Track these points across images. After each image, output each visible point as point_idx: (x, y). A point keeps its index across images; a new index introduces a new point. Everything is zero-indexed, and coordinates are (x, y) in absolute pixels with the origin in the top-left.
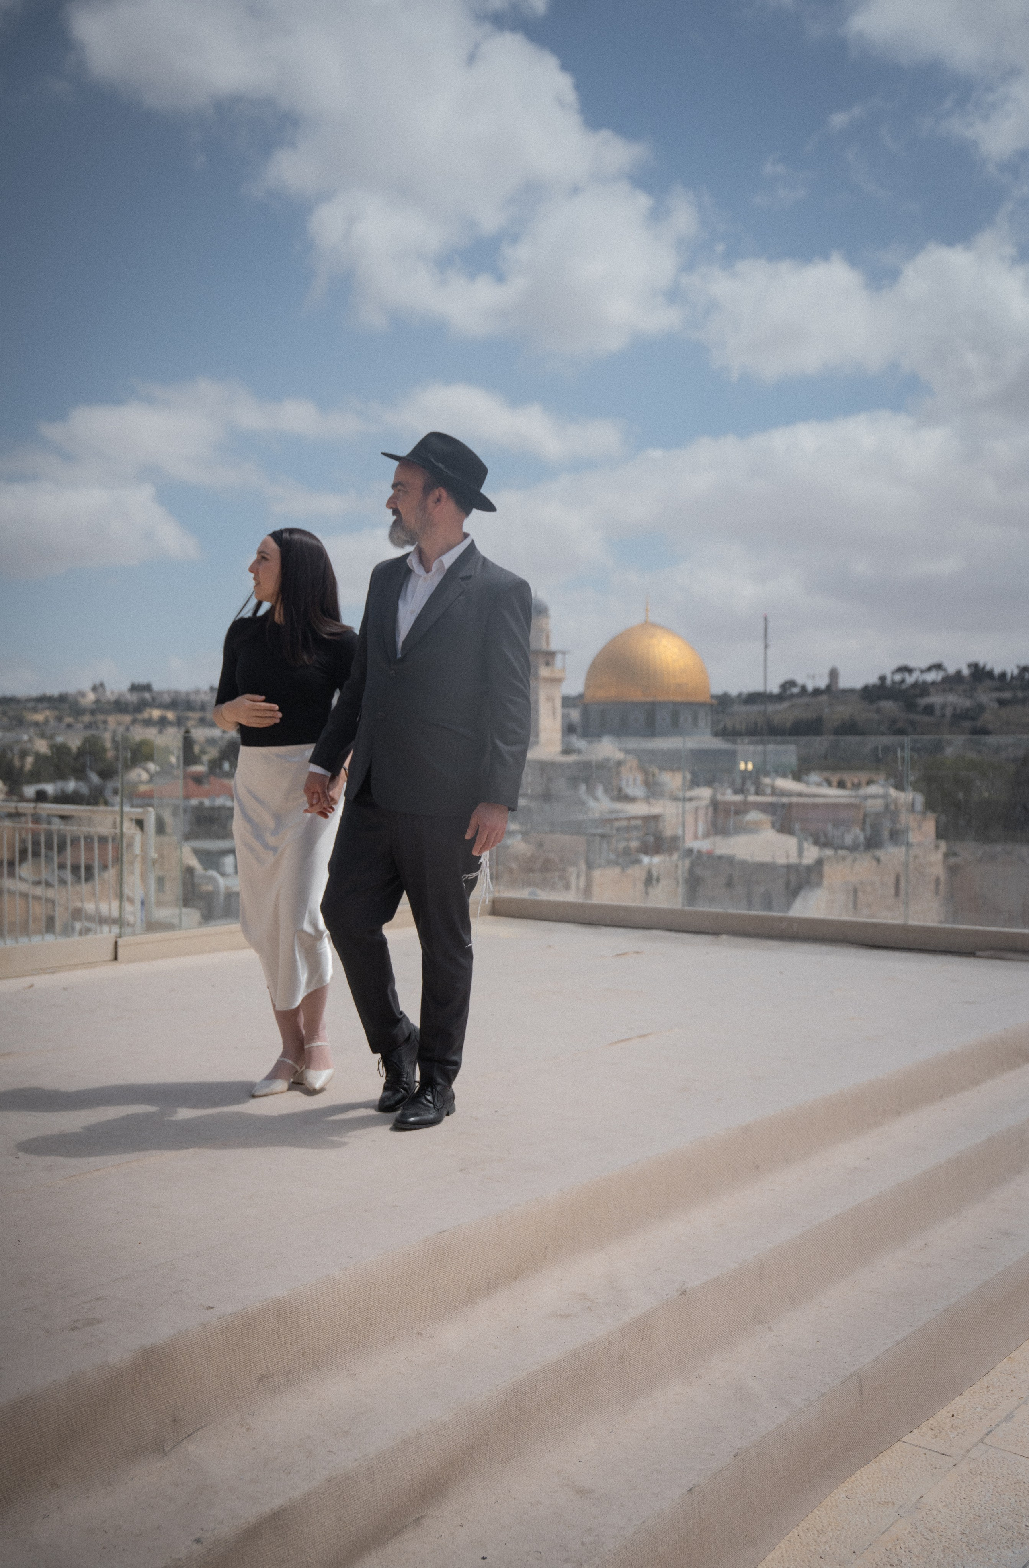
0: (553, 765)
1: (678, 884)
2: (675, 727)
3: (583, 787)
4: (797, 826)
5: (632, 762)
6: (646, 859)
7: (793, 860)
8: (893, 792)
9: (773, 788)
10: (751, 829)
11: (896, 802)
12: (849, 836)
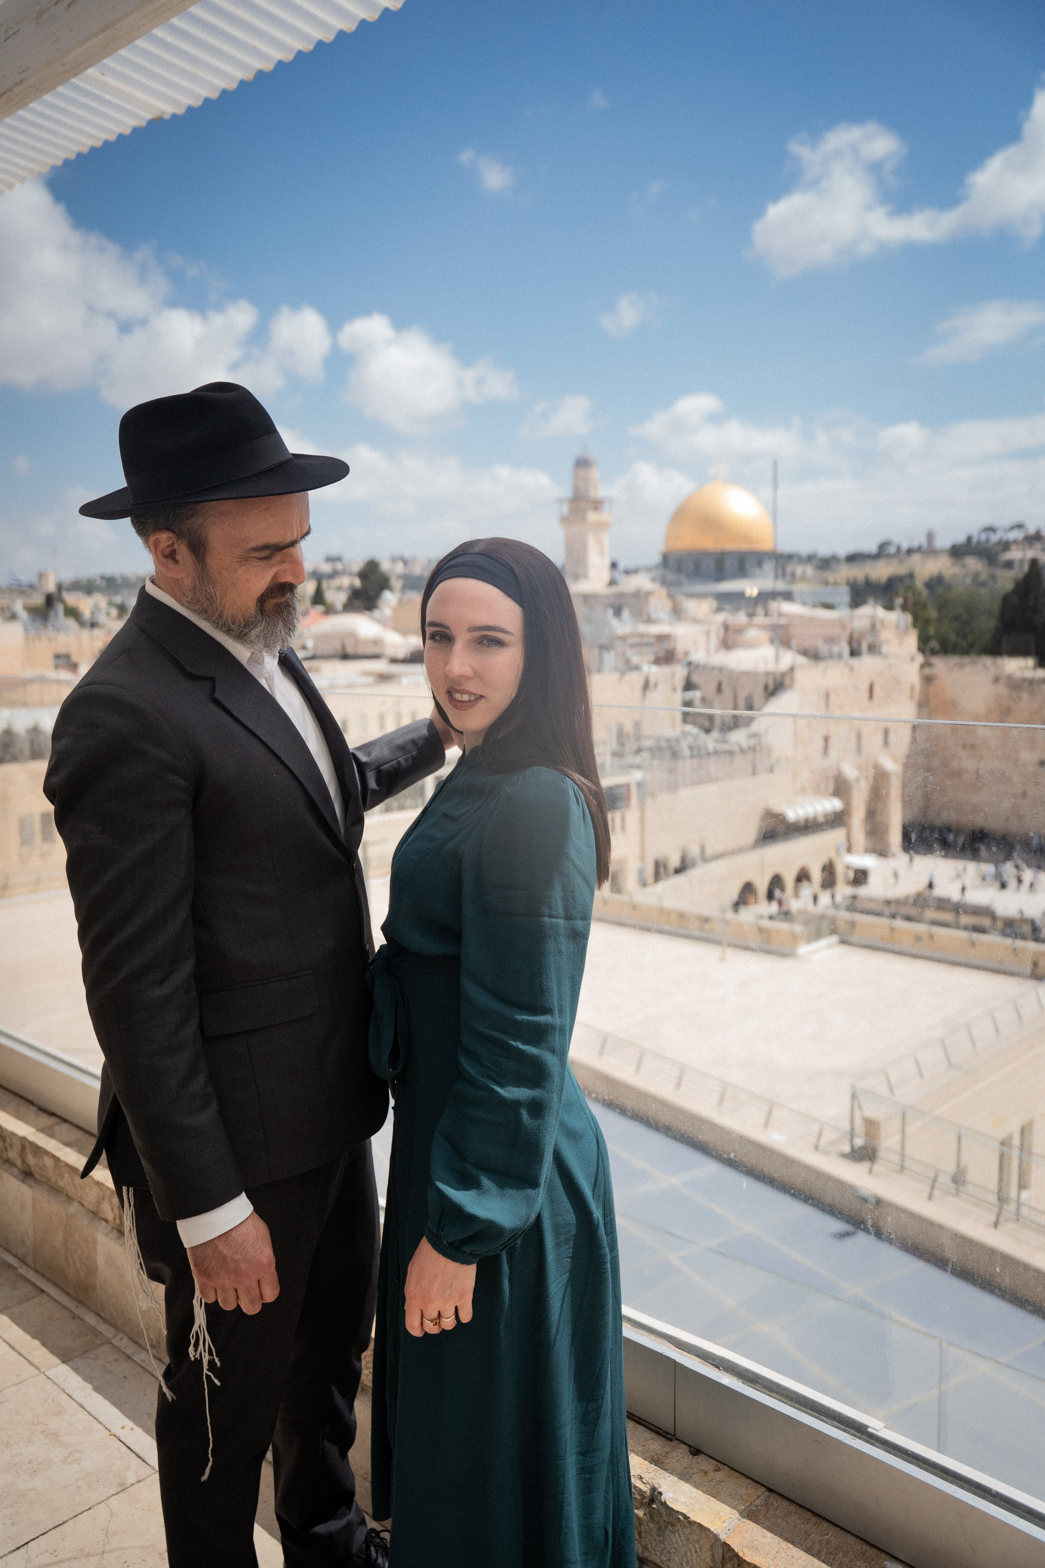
0: (594, 595)
1: (674, 690)
2: (742, 572)
3: (610, 612)
4: (794, 643)
5: (663, 592)
6: (646, 668)
7: (771, 667)
8: (881, 612)
9: (780, 611)
10: (751, 645)
11: (882, 621)
12: (835, 649)
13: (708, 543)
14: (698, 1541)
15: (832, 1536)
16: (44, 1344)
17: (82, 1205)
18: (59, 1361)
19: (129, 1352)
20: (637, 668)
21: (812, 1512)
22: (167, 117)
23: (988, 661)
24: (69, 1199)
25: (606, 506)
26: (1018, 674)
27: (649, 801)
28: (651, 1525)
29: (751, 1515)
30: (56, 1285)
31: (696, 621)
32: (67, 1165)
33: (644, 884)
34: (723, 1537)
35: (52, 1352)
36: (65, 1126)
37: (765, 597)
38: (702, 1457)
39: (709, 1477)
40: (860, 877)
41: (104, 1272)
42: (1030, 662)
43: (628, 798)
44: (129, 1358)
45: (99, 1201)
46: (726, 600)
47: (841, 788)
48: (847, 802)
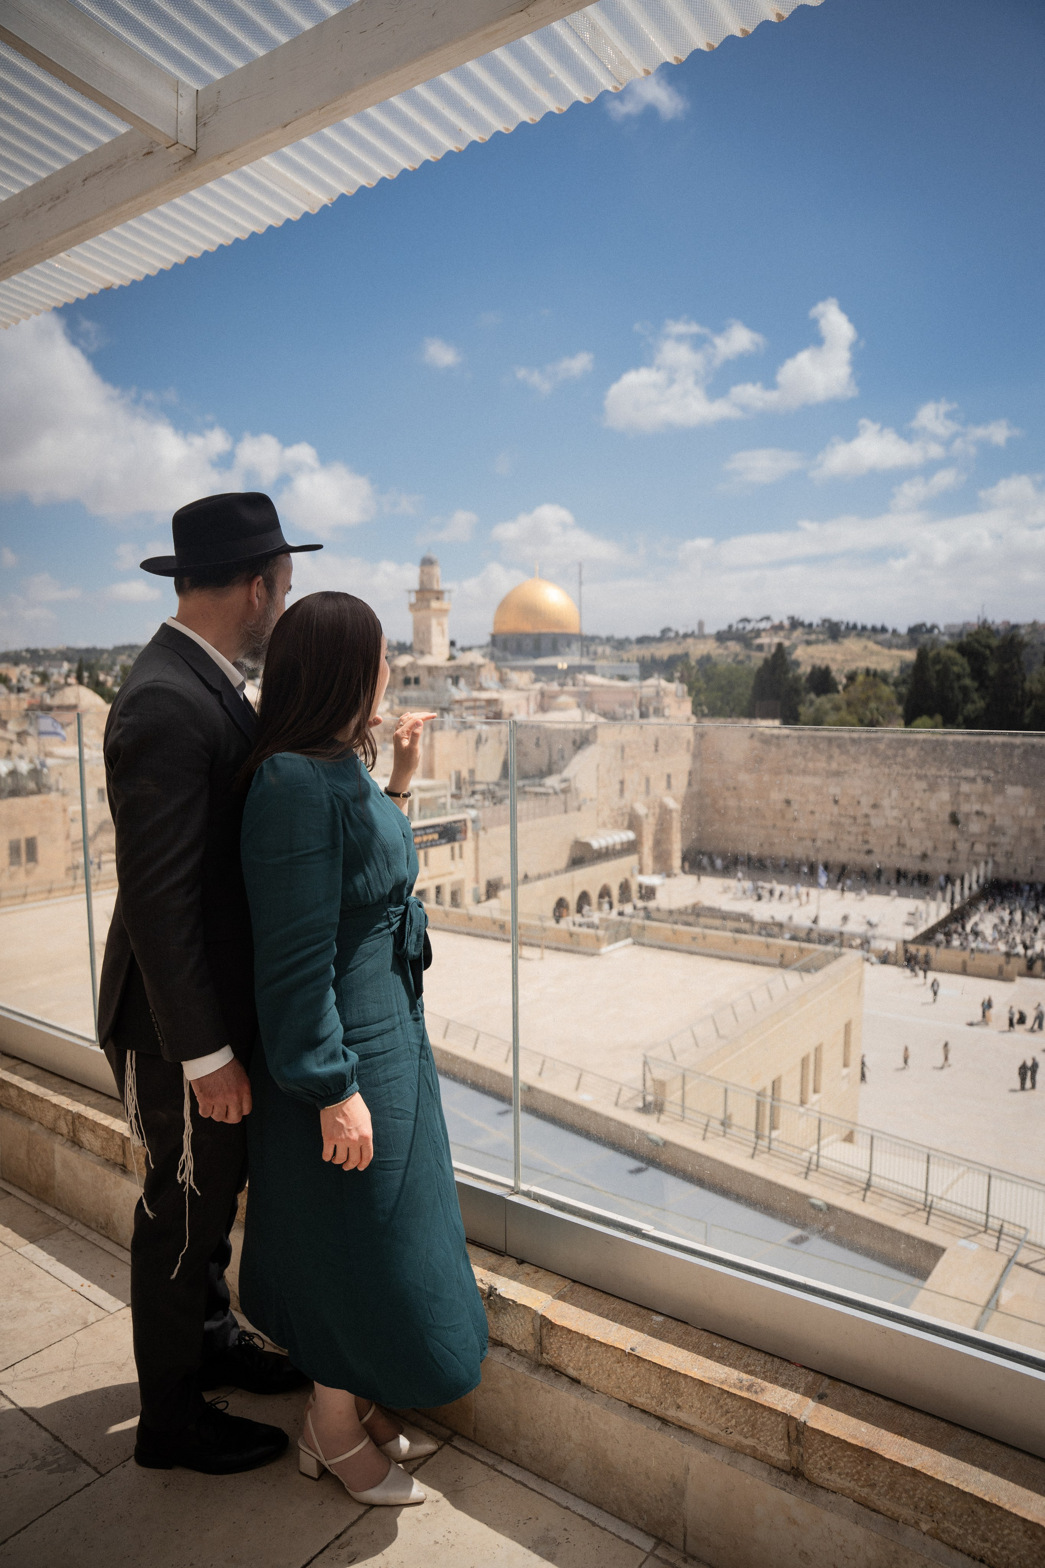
0: (437, 668)
2: (555, 651)
3: (450, 681)
4: (596, 707)
5: (492, 665)
6: (478, 726)
7: (578, 725)
8: (663, 683)
9: (584, 681)
10: (562, 708)
11: (664, 690)
12: (629, 712)
13: (527, 627)
14: (523, 1318)
15: (617, 1305)
16: (14, 1230)
17: (42, 1124)
18: (28, 1242)
19: (82, 1234)
20: (471, 727)
21: (603, 1292)
22: (116, 287)
23: (745, 722)
24: (31, 1120)
25: (446, 595)
26: (768, 731)
27: (481, 833)
28: (489, 1312)
29: (561, 1297)
30: (21, 1189)
31: (518, 689)
32: (29, 1093)
33: (479, 902)
34: (540, 1312)
35: (22, 1235)
36: (26, 1066)
37: (573, 670)
38: (526, 1265)
39: (531, 1276)
40: (648, 893)
41: (61, 1174)
42: (777, 723)
43: (466, 832)
44: (83, 1238)
45: (55, 1121)
46: (542, 673)
47: (633, 823)
48: (639, 835)
